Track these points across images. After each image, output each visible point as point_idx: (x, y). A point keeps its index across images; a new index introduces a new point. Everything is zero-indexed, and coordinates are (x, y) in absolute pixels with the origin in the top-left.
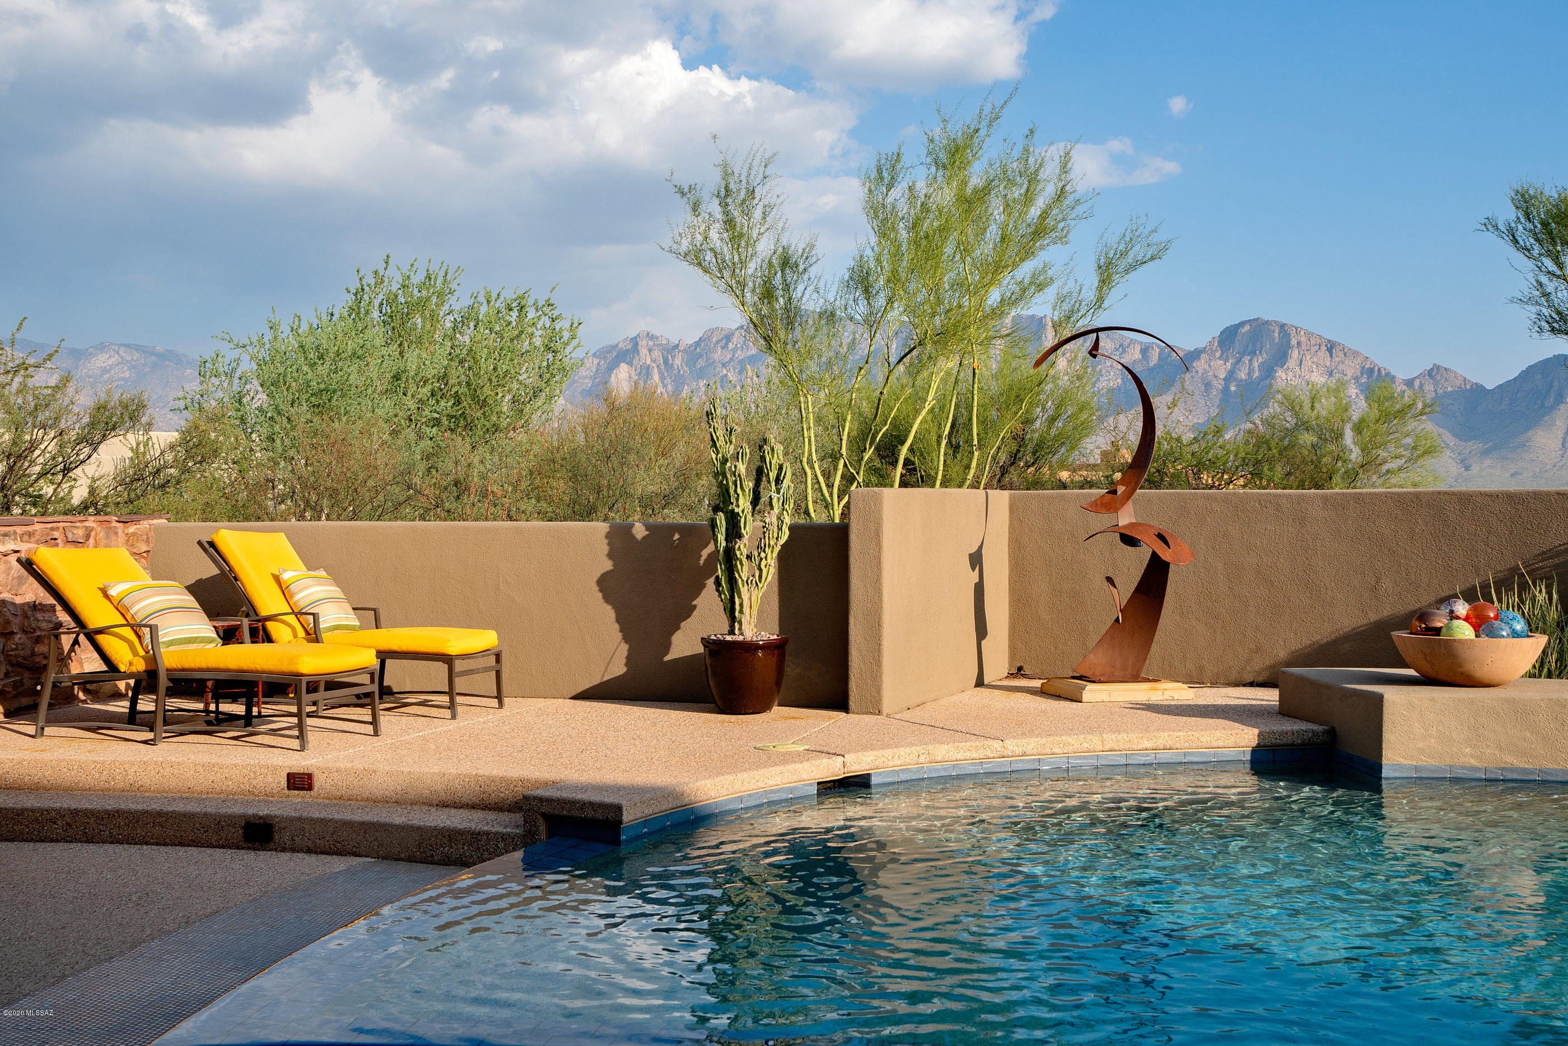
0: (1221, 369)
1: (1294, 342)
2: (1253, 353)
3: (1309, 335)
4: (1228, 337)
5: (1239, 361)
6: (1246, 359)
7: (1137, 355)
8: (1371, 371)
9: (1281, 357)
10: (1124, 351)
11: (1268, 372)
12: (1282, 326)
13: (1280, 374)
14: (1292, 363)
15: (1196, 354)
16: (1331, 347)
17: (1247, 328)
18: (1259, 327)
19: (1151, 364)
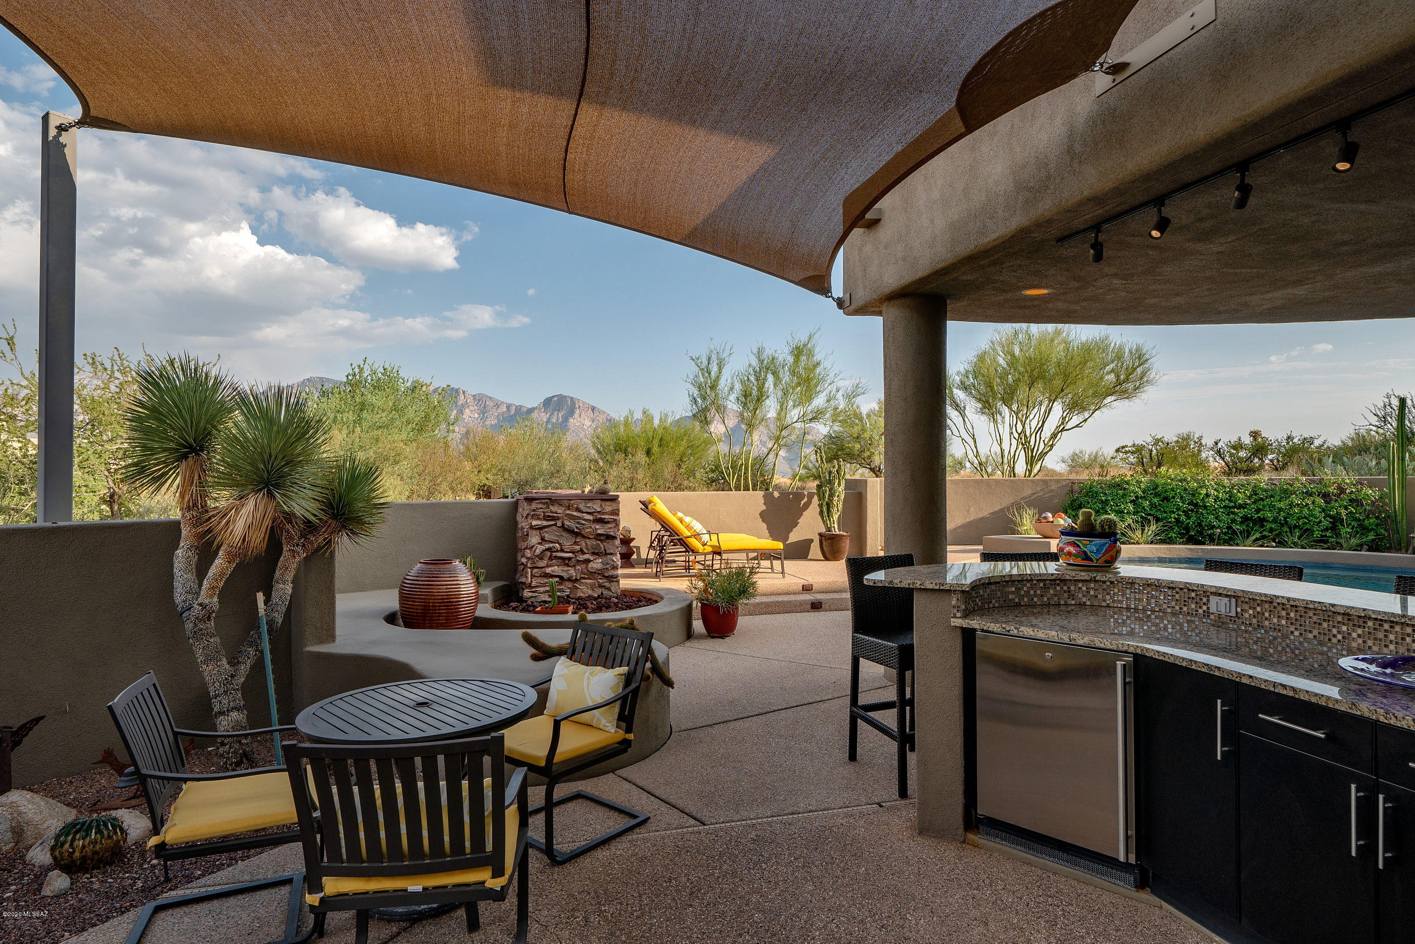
0: (544, 417)
1: (577, 406)
2: (559, 410)
3: (584, 403)
4: (547, 402)
5: (552, 414)
6: (556, 413)
7: (505, 409)
8: (610, 420)
9: (571, 412)
10: (498, 407)
11: (566, 419)
12: (572, 398)
13: (571, 420)
14: (576, 416)
15: (531, 411)
16: (593, 409)
17: (556, 398)
18: (561, 399)
19: (512, 414)
